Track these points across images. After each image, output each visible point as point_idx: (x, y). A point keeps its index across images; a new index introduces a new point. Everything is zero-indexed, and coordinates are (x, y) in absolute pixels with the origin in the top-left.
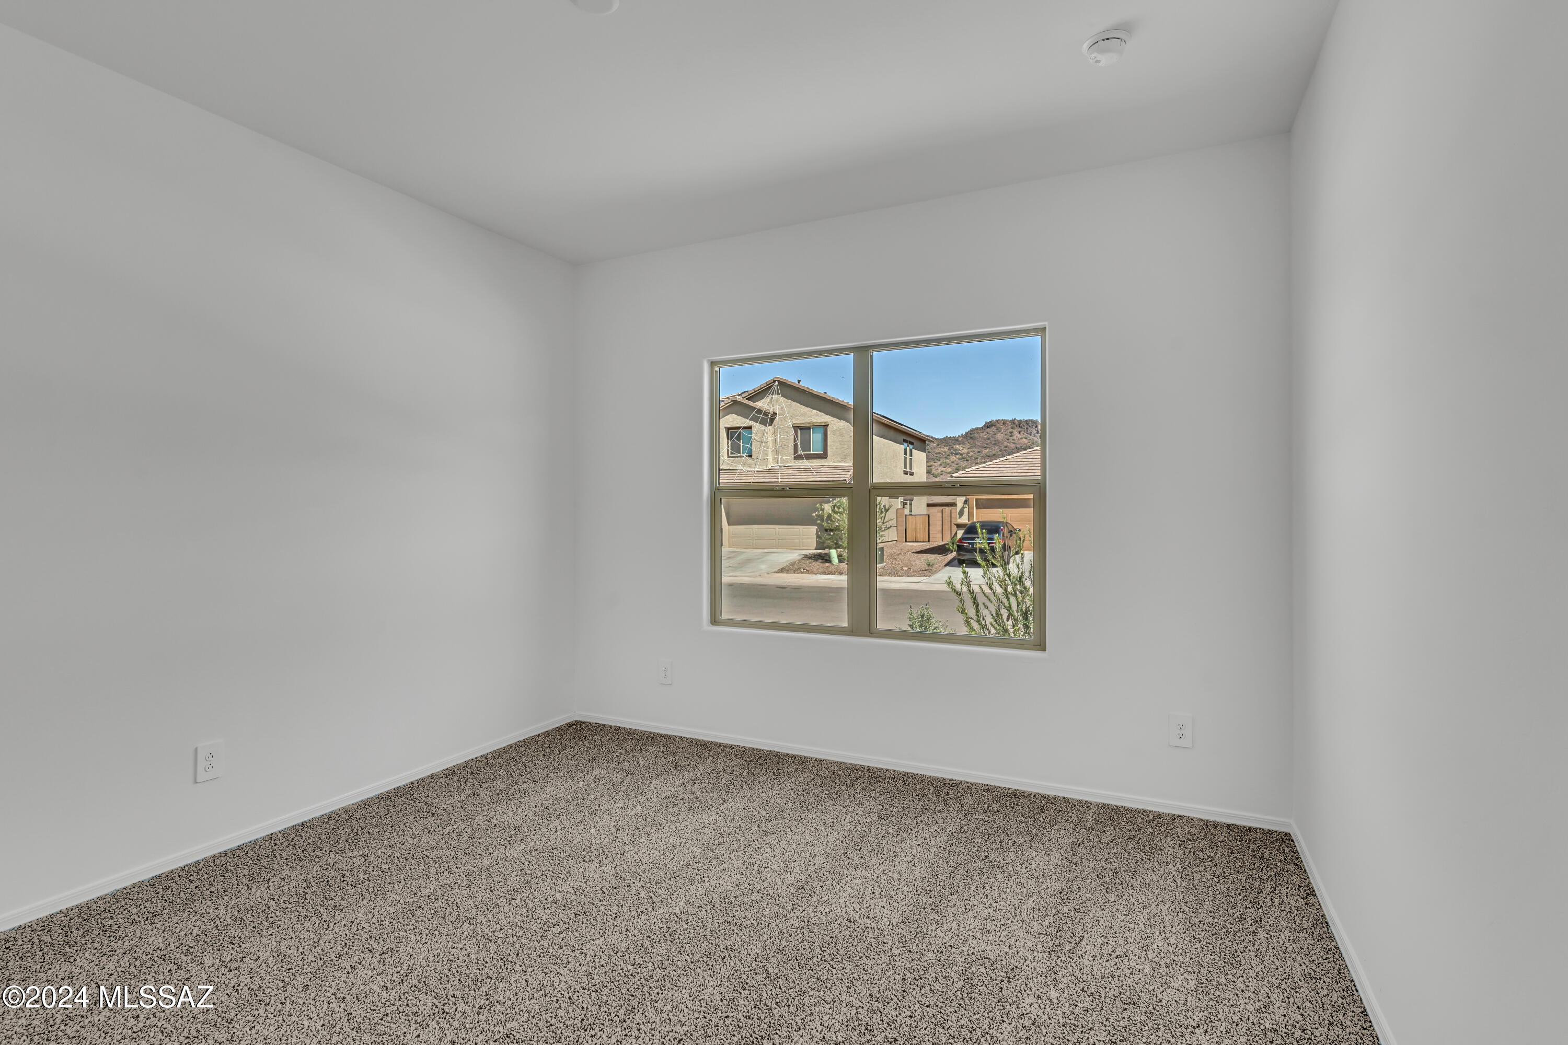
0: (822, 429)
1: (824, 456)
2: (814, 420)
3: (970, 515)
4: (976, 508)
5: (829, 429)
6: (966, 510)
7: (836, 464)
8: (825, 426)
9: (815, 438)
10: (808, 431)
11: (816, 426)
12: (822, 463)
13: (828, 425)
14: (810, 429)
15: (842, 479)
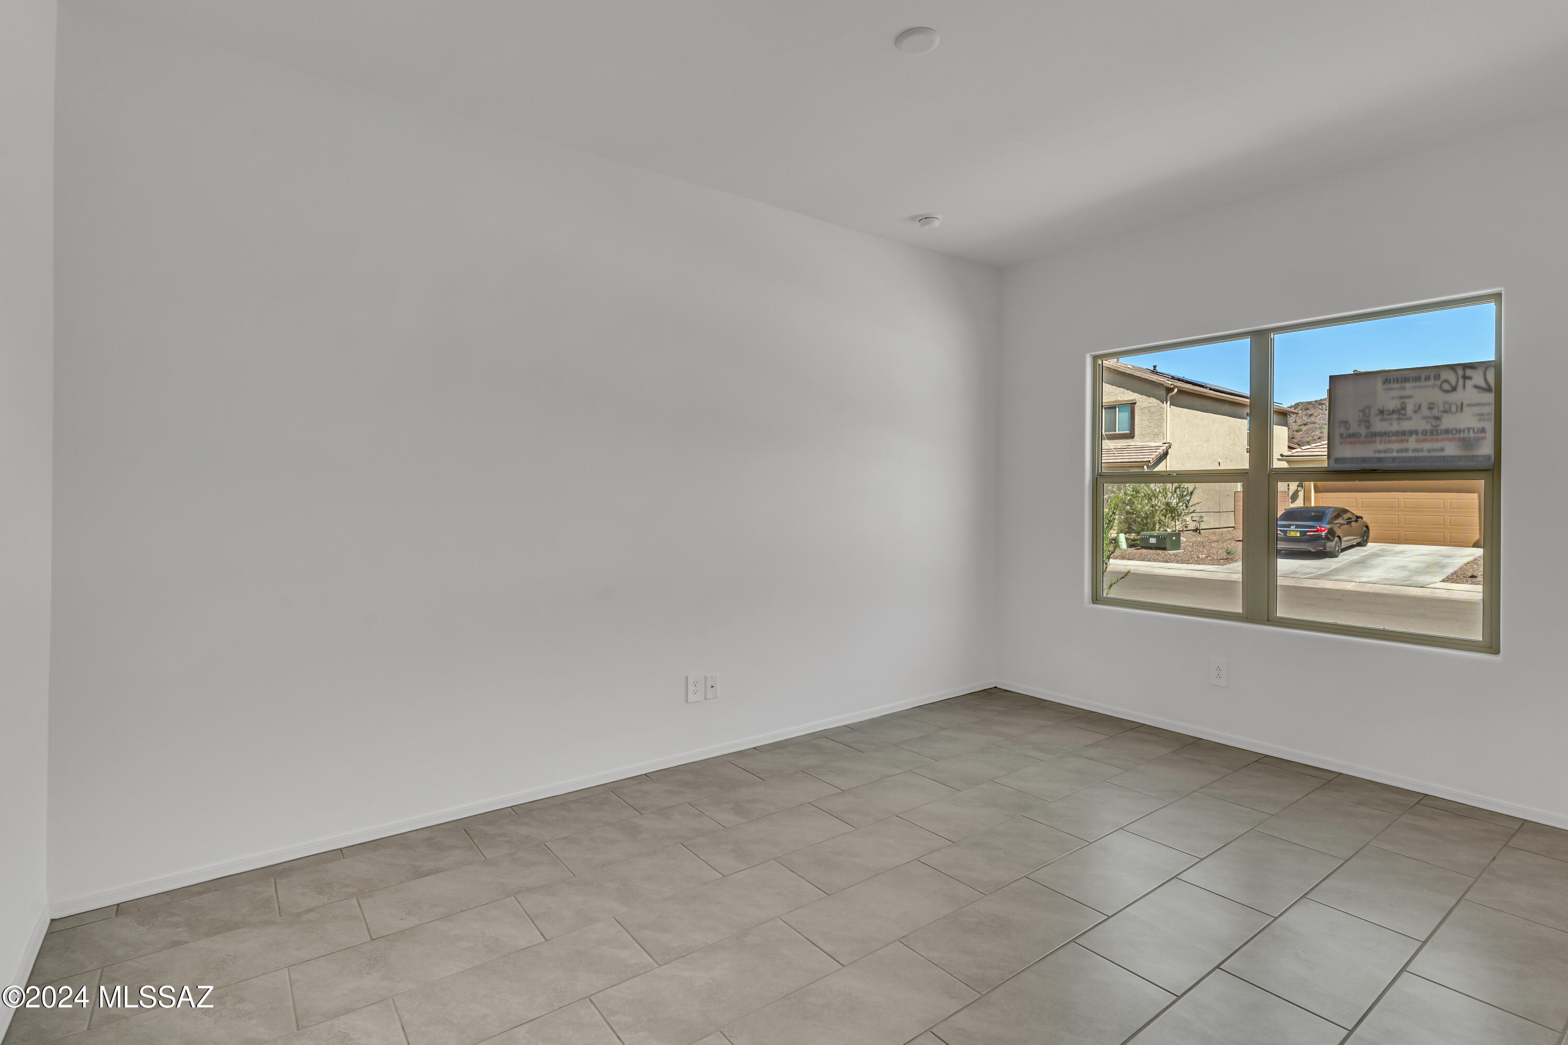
0: (1129, 408)
1: (1131, 436)
2: (1119, 399)
3: (1307, 498)
4: (1316, 491)
5: (1137, 407)
6: (1301, 494)
7: (1144, 444)
8: (1133, 404)
9: (1122, 417)
10: (1113, 410)
11: (1122, 405)
12: (1128, 443)
13: (1135, 403)
14: (1115, 408)
15: (1145, 460)
